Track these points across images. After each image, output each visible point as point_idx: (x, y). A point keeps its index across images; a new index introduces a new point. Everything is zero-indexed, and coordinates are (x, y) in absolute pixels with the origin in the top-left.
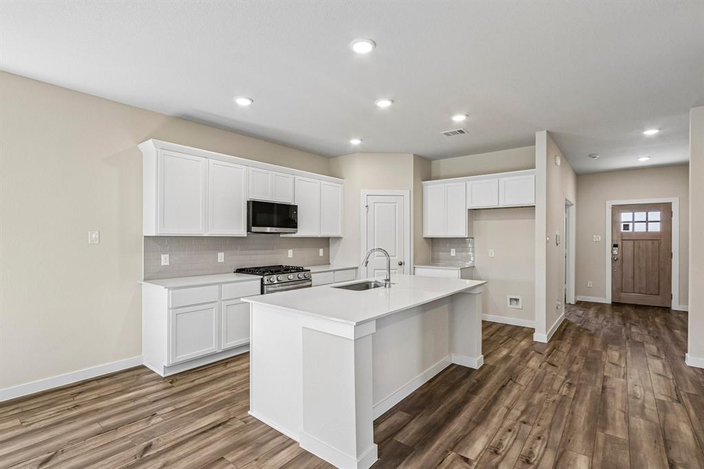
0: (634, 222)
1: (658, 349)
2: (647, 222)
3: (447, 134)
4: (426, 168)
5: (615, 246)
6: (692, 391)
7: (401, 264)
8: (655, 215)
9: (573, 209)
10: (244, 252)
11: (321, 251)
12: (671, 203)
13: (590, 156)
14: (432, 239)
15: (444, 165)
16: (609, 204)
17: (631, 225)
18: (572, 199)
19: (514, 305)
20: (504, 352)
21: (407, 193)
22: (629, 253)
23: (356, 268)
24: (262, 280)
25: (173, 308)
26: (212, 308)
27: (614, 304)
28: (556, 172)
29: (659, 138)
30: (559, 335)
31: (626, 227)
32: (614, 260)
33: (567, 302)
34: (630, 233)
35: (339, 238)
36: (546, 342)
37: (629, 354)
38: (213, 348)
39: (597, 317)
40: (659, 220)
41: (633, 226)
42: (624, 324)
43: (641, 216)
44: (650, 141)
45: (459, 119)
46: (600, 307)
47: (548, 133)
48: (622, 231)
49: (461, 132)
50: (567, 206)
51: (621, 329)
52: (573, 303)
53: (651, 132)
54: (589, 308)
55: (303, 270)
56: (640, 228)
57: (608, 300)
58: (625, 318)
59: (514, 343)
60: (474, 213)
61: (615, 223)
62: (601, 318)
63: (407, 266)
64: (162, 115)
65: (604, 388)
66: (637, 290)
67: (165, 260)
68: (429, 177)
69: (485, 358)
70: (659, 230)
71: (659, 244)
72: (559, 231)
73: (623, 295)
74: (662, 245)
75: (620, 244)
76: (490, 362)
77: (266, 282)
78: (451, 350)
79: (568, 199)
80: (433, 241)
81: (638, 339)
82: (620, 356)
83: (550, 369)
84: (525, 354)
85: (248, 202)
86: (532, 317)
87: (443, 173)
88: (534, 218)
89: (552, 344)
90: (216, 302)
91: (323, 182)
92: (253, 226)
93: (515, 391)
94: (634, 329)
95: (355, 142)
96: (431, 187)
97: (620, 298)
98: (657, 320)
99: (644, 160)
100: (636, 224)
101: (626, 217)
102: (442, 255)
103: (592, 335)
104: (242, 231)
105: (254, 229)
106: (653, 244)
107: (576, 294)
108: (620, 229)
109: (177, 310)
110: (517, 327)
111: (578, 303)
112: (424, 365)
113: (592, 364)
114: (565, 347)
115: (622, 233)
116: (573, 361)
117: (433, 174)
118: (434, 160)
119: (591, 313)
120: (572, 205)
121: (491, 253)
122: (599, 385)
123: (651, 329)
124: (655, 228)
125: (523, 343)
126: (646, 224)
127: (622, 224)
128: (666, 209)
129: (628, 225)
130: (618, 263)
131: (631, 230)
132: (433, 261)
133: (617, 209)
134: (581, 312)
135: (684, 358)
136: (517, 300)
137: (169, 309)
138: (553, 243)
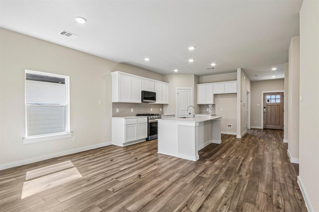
0: (271, 99)
1: (276, 139)
2: (275, 99)
3: (208, 69)
4: (198, 79)
5: (265, 108)
6: (283, 147)
7: (190, 114)
8: (278, 97)
9: (249, 94)
10: (139, 109)
11: (161, 109)
12: (284, 92)
13: (255, 75)
14: (200, 105)
15: (204, 78)
16: (263, 92)
17: (270, 100)
18: (249, 91)
19: (229, 128)
20: (228, 140)
21: (192, 88)
22: (269, 111)
23: (174, 115)
24: (148, 117)
25: (126, 125)
26: (135, 126)
27: (264, 129)
28: (244, 81)
29: (277, 71)
30: (245, 136)
31: (268, 101)
32: (264, 113)
33: (248, 128)
34: (270, 103)
35: (167, 104)
36: (240, 138)
37: (267, 140)
38: (135, 139)
39: (258, 132)
40: (279, 98)
41: (271, 100)
42: (267, 134)
43: (273, 97)
44: (274, 72)
45: (213, 65)
46: (259, 130)
47: (241, 69)
49: (213, 68)
50: (248, 93)
51: (265, 135)
52: (250, 128)
53: (274, 69)
54: (255, 130)
55: (159, 115)
56: (273, 101)
57: (262, 127)
58: (267, 133)
59: (230, 138)
60: (215, 95)
61: (264, 99)
62: (259, 132)
63: (192, 114)
64: (116, 62)
65: (258, 147)
66: (272, 123)
67: (117, 110)
68: (199, 83)
69: (222, 141)
70: (280, 102)
72: (245, 101)
73: (267, 126)
74: (281, 107)
76: (224, 142)
77: (149, 118)
78: (212, 139)
79: (248, 90)
80: (200, 106)
81: (270, 137)
82: (264, 141)
83: (242, 144)
84: (234, 141)
85: (142, 91)
86: (236, 131)
87: (204, 81)
88: (237, 97)
89: (242, 139)
90: (136, 124)
91: (163, 84)
92: (144, 99)
93: (232, 148)
94: (269, 135)
95: (176, 71)
96: (200, 86)
97: (266, 127)
98: (278, 133)
99: (274, 77)
101: (268, 97)
102: (204, 111)
103: (255, 137)
104: (140, 101)
105: (144, 100)
106: (277, 107)
107: (251, 126)
108: (266, 101)
109: (127, 125)
110: (230, 135)
111: (251, 129)
112: (205, 142)
113: (255, 142)
114: (247, 139)
115: (267, 103)
116: (249, 142)
117: (200, 82)
118: (201, 76)
119: (256, 131)
120: (249, 93)
121: (222, 110)
122: (257, 146)
123: (275, 135)
124: (278, 101)
125: (233, 138)
126: (275, 100)
128: (282, 94)
130: (266, 114)
131: (270, 102)
132: (200, 113)
133: (265, 94)
134: (252, 131)
135: (283, 141)
136: (230, 126)
137: (125, 125)
138: (243, 106)
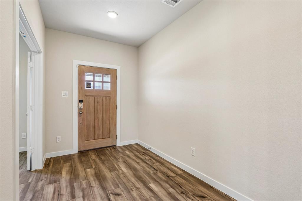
0: (94, 81)
2: (103, 82)
5: (81, 101)
8: (108, 78)
12: (116, 69)
17: (92, 83)
31: (89, 85)
32: (80, 114)
34: (92, 90)
40: (110, 81)
48: (86, 88)
56: (98, 86)
61: (81, 80)
70: (109, 89)
71: (110, 100)
75: (84, 100)
100: (95, 83)
101: (88, 78)
106: (106, 99)
107: (45, 153)
108: (84, 87)
115: (85, 91)
124: (108, 87)
127: (86, 82)
128: (114, 73)
129: (90, 84)
130: (83, 116)
131: (92, 88)
